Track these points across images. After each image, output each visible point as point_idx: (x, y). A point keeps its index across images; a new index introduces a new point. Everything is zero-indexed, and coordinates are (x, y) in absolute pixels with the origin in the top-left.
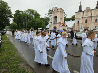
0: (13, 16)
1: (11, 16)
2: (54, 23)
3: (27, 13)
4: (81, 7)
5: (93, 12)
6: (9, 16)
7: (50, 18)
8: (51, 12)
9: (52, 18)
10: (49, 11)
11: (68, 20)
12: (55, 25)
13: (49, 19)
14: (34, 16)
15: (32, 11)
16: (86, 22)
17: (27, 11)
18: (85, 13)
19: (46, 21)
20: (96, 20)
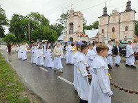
0: (9, 23)
1: (5, 24)
2: (70, 33)
3: (30, 18)
4: (105, 9)
5: (122, 16)
6: (2, 24)
7: (64, 25)
9: (66, 25)
11: (89, 28)
12: (71, 36)
13: (62, 27)
14: (40, 23)
15: (37, 16)
16: (113, 31)
17: (29, 15)
18: (111, 18)
19: (58, 30)
20: (127, 27)
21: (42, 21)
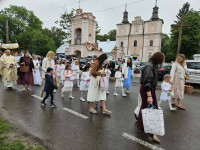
2: (76, 44)
3: (8, 14)
5: (146, 26)
7: (66, 31)
8: (68, 18)
10: (64, 16)
11: (104, 39)
12: (77, 48)
13: (64, 34)
14: (27, 24)
15: (21, 12)
16: (135, 45)
17: (8, 10)
18: (133, 27)
20: (151, 42)
21: (30, 21)
